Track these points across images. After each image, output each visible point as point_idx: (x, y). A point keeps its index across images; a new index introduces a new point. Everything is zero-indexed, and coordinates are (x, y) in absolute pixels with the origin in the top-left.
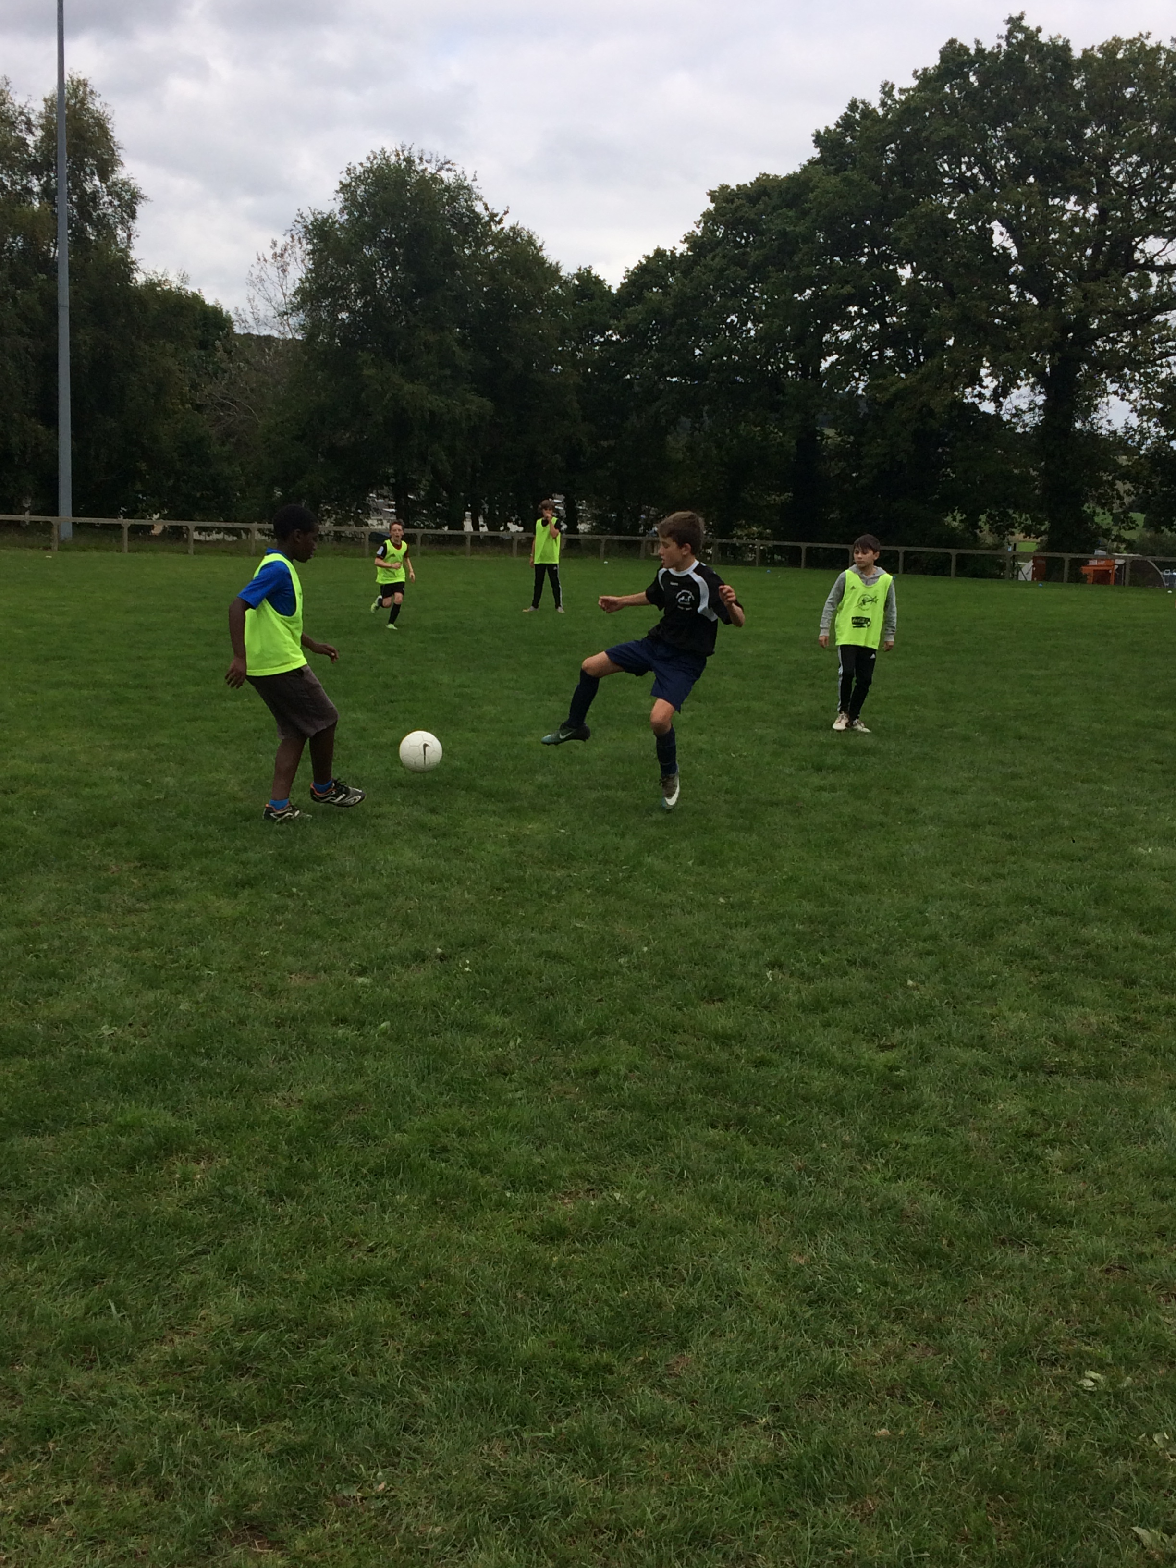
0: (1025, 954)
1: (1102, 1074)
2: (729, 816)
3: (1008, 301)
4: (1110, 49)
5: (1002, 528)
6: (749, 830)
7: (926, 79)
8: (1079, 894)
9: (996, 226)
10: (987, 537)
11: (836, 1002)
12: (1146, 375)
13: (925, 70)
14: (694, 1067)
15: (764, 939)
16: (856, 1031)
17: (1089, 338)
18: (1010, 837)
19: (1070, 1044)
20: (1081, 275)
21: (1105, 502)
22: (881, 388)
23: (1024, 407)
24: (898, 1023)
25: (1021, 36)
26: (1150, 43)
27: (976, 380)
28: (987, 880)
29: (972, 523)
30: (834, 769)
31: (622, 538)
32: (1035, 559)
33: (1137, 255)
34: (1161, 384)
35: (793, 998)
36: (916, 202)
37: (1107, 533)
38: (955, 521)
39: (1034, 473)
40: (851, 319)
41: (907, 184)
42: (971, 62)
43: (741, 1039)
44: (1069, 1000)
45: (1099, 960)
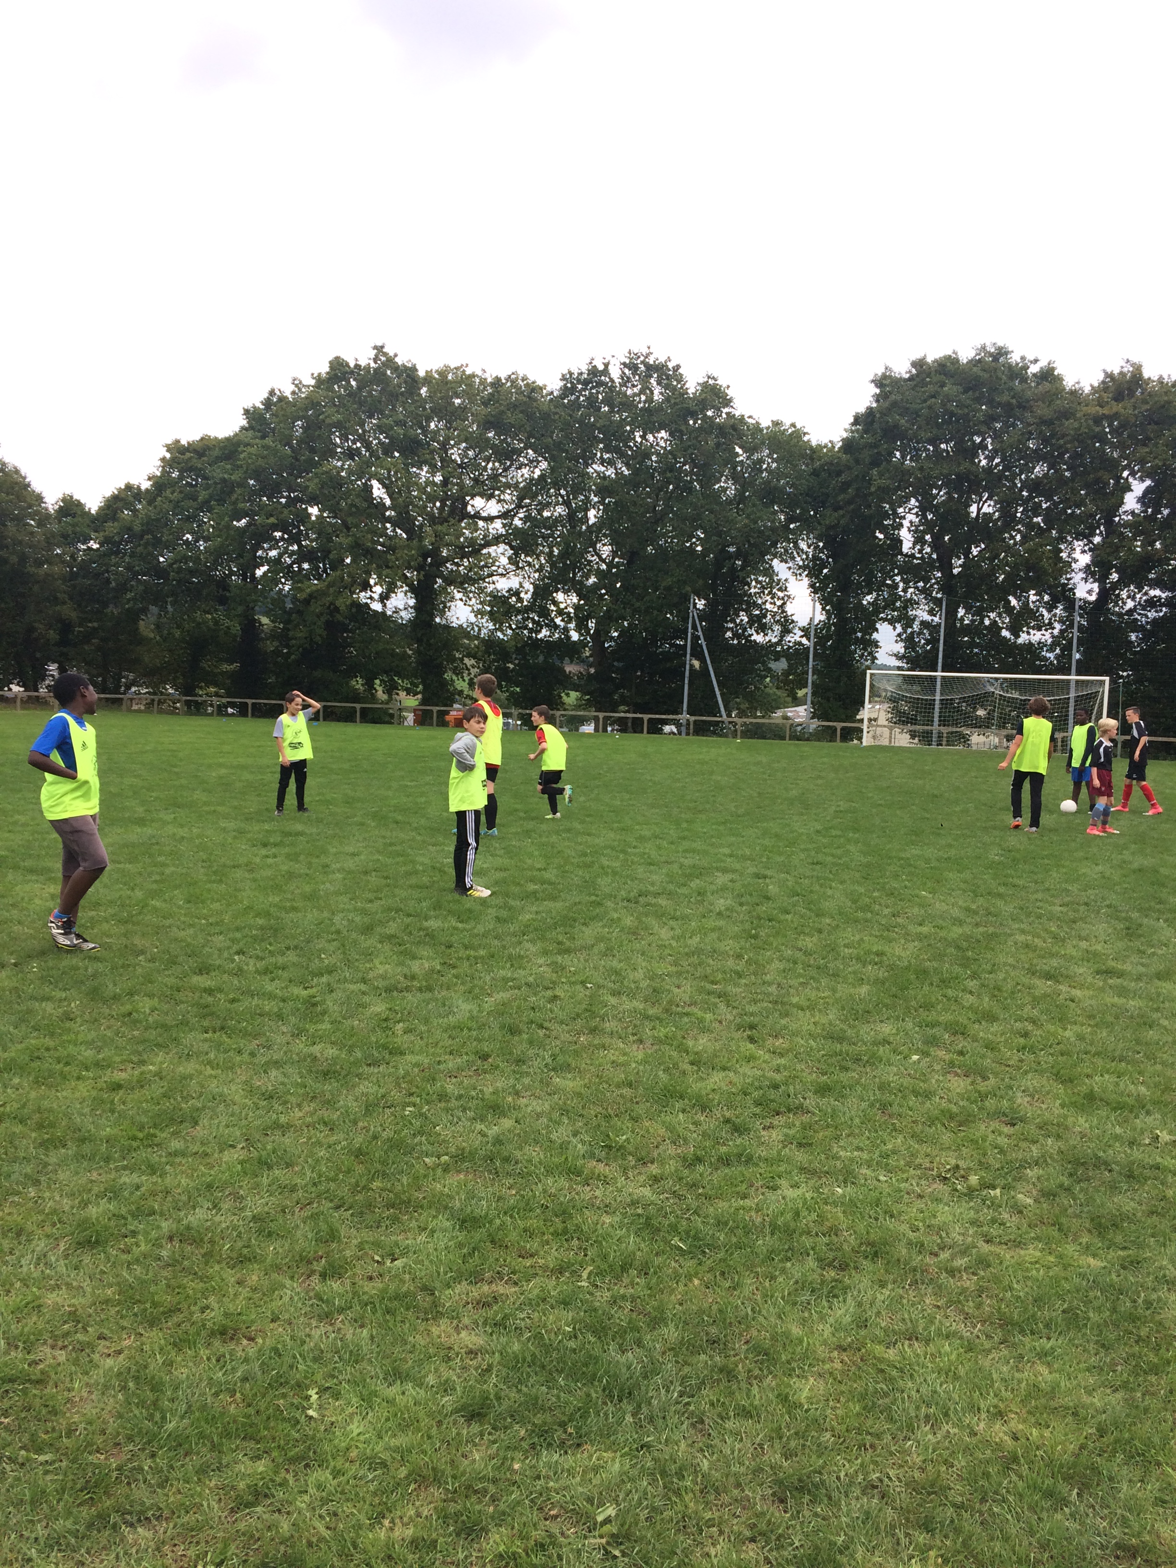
0: (391, 937)
1: (430, 989)
2: (206, 875)
3: (386, 535)
4: (443, 373)
5: (391, 689)
6: (221, 881)
7: (320, 381)
8: (424, 904)
9: (375, 483)
10: (381, 695)
11: (277, 968)
12: (480, 588)
13: (320, 374)
14: (192, 1006)
15: (233, 940)
16: (290, 981)
17: (440, 562)
18: (386, 878)
19: (413, 977)
20: (432, 520)
21: (458, 672)
22: (300, 590)
23: (402, 607)
24: (316, 975)
25: (383, 359)
26: (469, 371)
27: (366, 586)
28: (371, 901)
29: (370, 685)
30: (275, 845)
31: (108, 696)
32: (415, 711)
33: (469, 508)
34: (487, 595)
35: (251, 968)
36: (318, 464)
37: (461, 693)
38: (358, 684)
39: (410, 652)
40: (277, 541)
41: (313, 450)
42: (352, 372)
43: (220, 990)
44: (414, 957)
45: (432, 937)
